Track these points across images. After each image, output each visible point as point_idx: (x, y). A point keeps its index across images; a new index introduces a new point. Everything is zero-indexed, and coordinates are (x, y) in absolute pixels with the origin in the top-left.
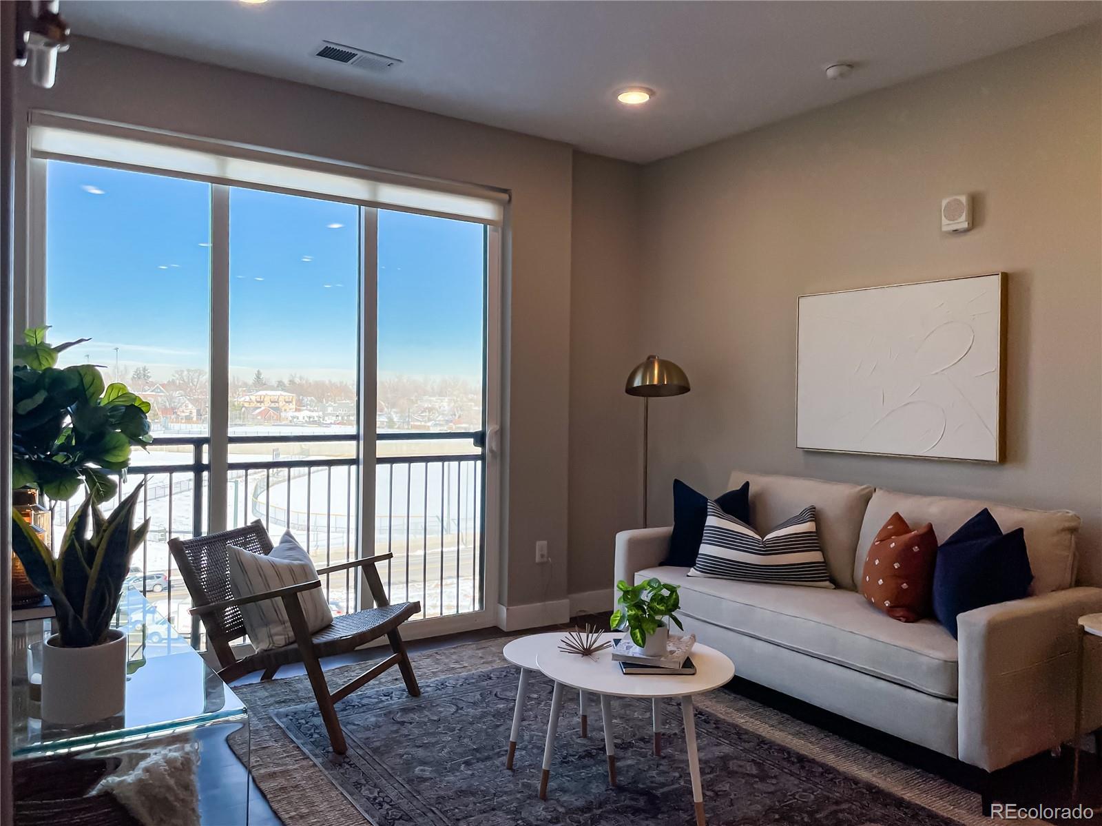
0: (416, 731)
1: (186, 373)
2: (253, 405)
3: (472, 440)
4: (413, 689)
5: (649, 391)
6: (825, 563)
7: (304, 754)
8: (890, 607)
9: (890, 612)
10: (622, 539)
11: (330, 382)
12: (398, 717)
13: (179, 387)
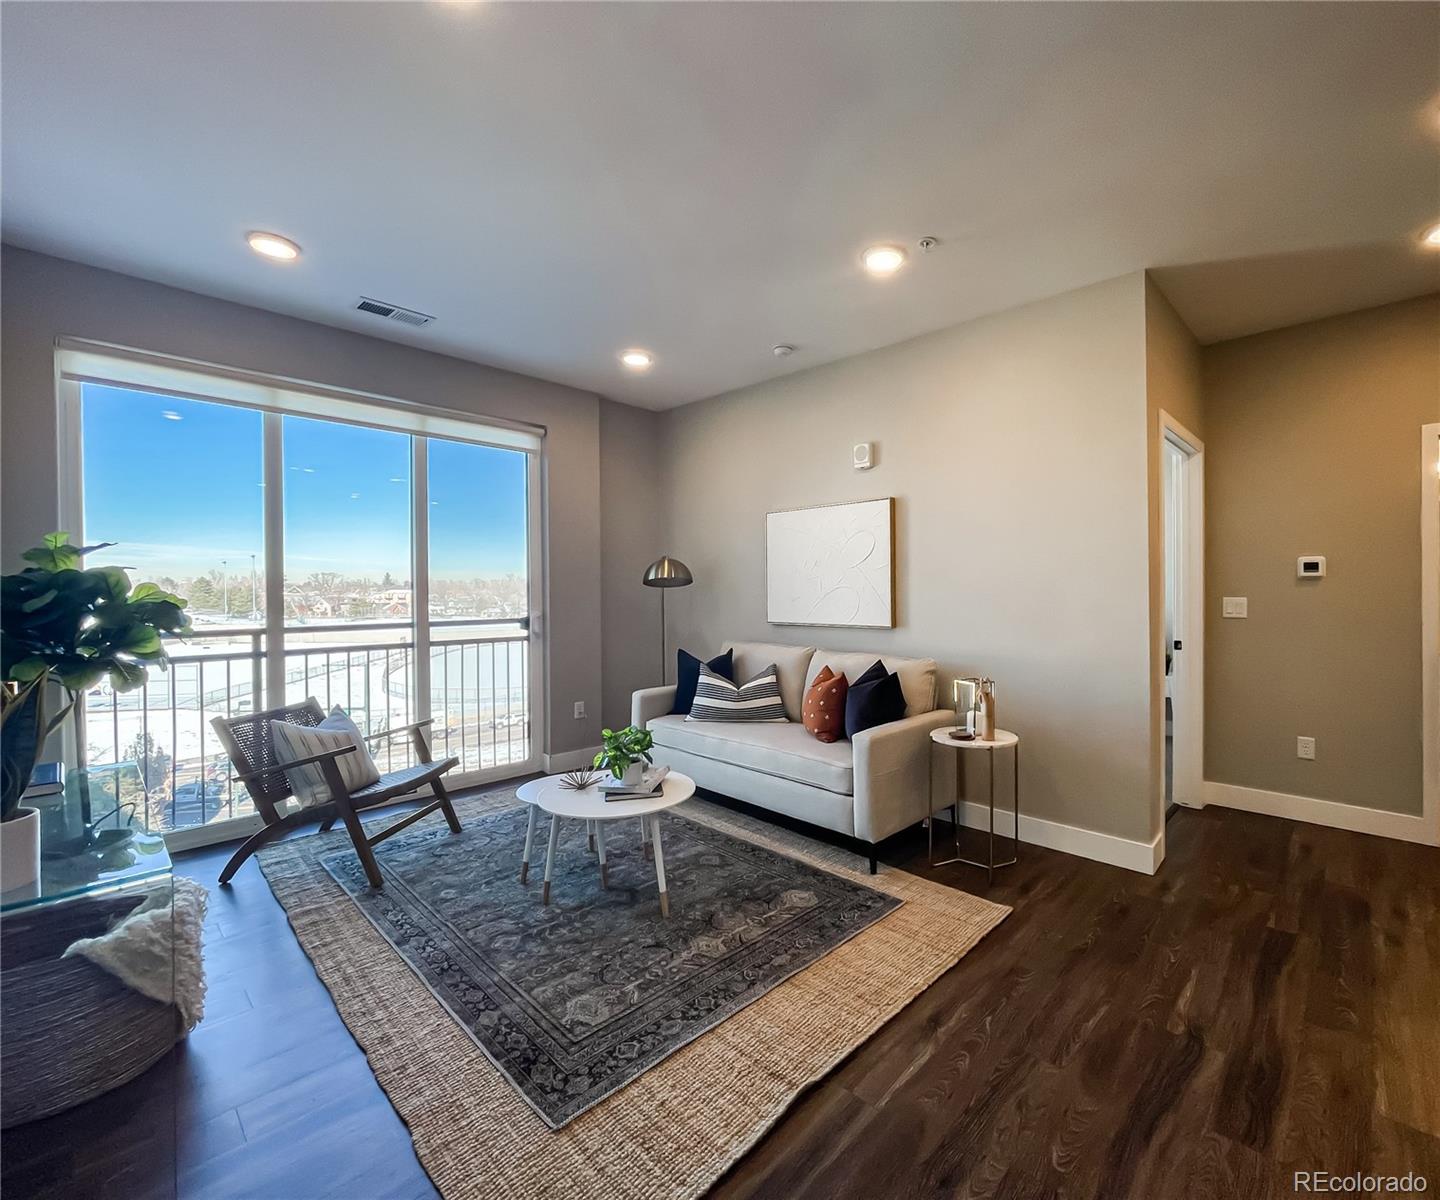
0: (450, 861)
1: (320, 576)
2: (382, 601)
3: (518, 625)
4: (455, 827)
5: (659, 583)
6: (783, 704)
7: (342, 890)
8: (818, 733)
9: (818, 736)
10: (637, 696)
11: (451, 581)
12: (438, 851)
13: (315, 589)
